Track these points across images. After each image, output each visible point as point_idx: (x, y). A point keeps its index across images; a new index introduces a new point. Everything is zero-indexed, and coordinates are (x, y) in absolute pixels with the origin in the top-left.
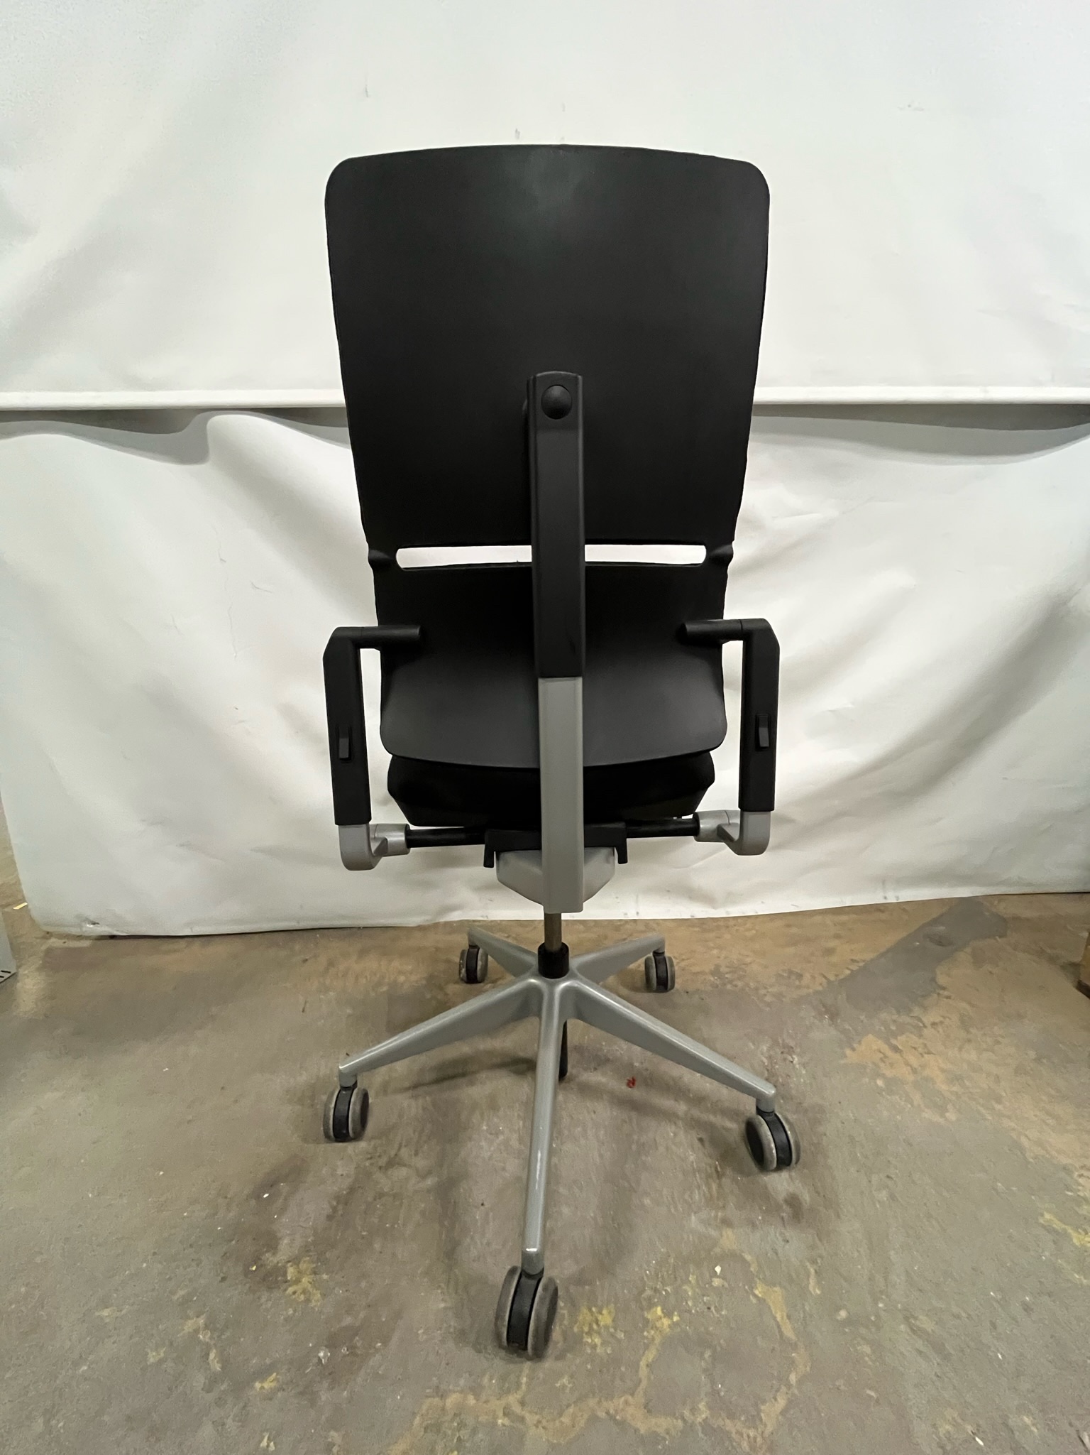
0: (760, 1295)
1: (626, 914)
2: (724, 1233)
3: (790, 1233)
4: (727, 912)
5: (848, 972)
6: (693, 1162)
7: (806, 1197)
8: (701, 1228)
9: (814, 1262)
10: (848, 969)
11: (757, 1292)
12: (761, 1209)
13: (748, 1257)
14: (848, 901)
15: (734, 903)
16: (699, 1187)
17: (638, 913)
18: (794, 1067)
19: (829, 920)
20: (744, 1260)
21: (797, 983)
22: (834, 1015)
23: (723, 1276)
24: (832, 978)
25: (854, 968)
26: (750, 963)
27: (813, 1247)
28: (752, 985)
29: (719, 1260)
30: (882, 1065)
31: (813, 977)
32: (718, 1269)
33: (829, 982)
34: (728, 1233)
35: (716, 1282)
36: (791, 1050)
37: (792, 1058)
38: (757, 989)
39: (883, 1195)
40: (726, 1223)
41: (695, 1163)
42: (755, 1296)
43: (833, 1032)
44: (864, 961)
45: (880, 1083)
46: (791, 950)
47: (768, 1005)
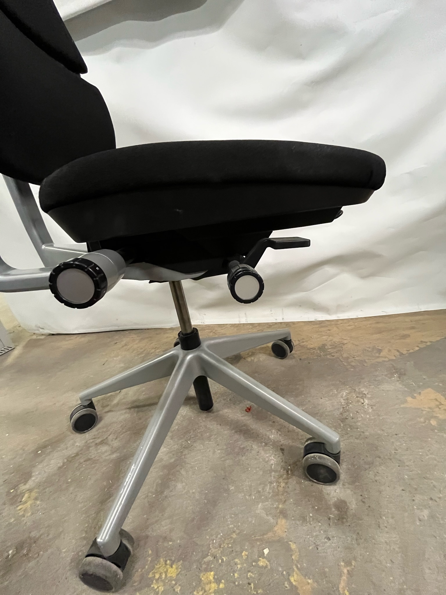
0: (294, 583)
1: (276, 319)
2: (279, 521)
3: (332, 532)
4: (338, 317)
5: (417, 349)
6: (272, 464)
7: (353, 505)
8: (264, 515)
9: (348, 563)
10: (418, 346)
11: (292, 580)
12: (313, 507)
13: (293, 546)
14: (423, 308)
15: (344, 311)
16: (271, 483)
17: (283, 319)
18: (363, 407)
19: (408, 319)
20: (289, 549)
21: (377, 355)
22: (402, 374)
23: (268, 558)
24: (405, 352)
25: (422, 346)
26: (346, 344)
27: (349, 548)
28: (345, 355)
29: (270, 543)
30: (437, 410)
31: (390, 351)
32: (266, 551)
33: (401, 354)
34: (282, 522)
35: (262, 562)
36: (365, 396)
37: (364, 400)
38: (348, 358)
39: (425, 513)
40: (283, 514)
41: (273, 466)
42: (290, 583)
43: (399, 386)
44: (431, 342)
45: (433, 422)
46: (377, 336)
47: (353, 367)
